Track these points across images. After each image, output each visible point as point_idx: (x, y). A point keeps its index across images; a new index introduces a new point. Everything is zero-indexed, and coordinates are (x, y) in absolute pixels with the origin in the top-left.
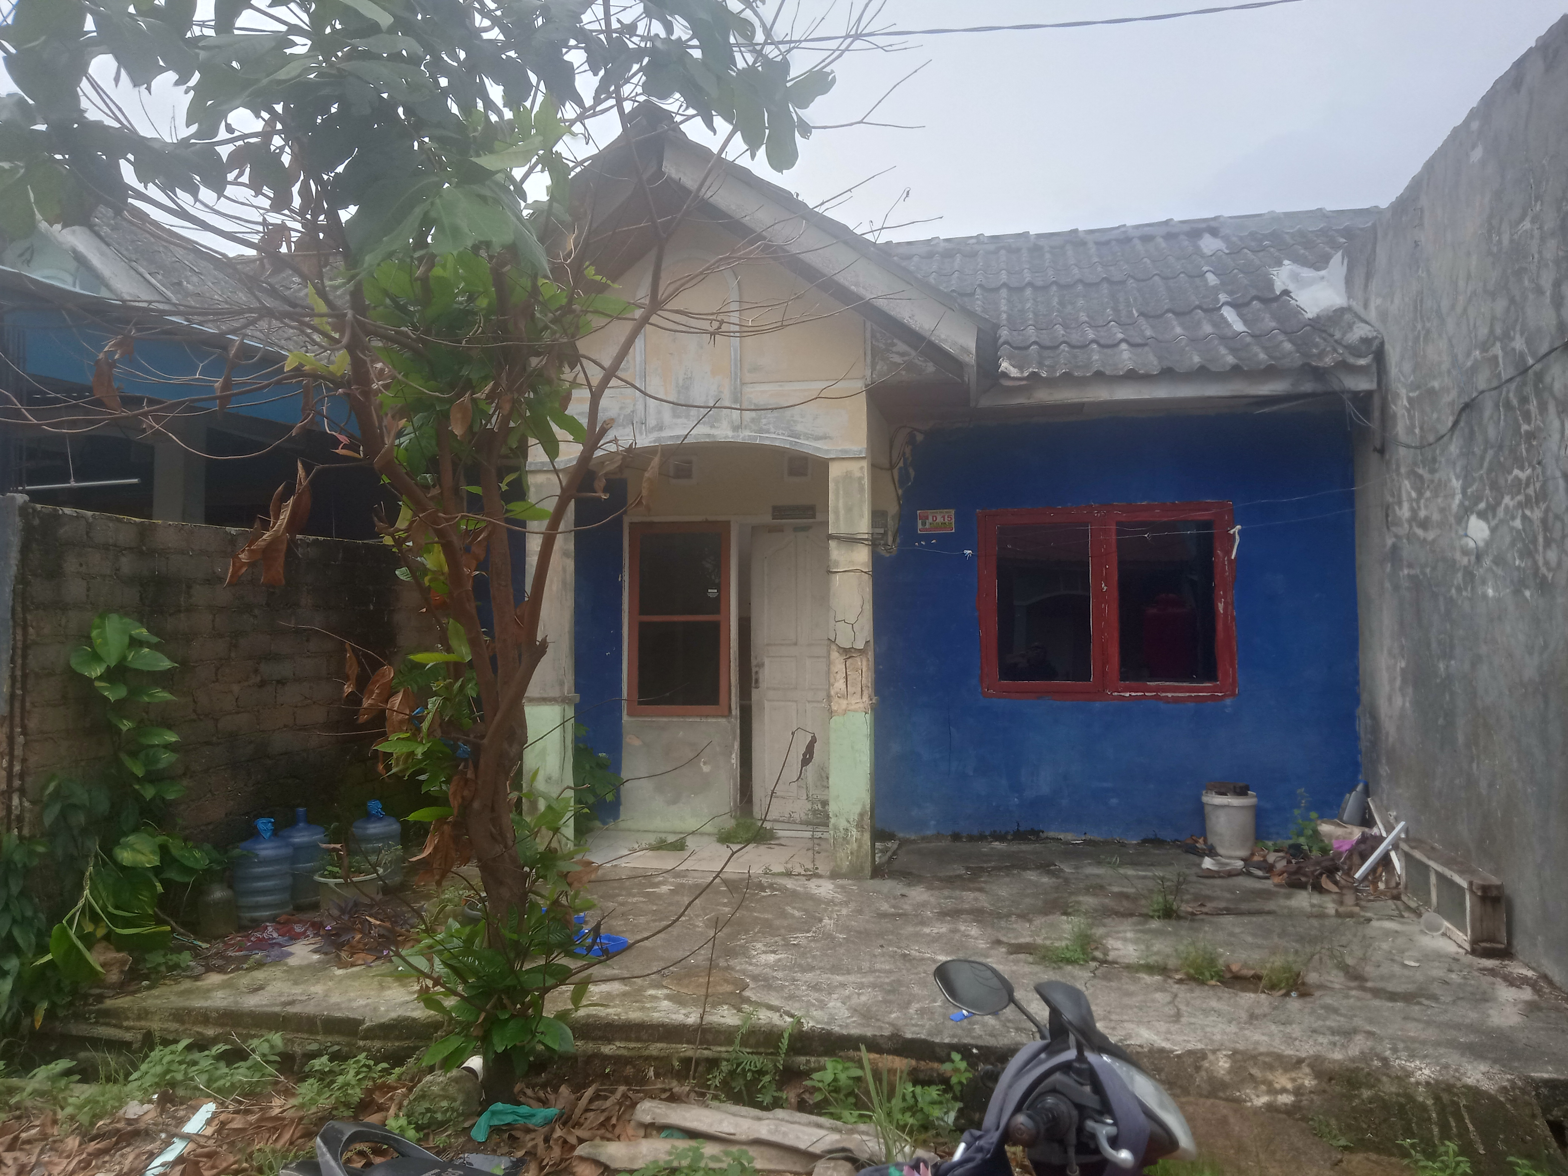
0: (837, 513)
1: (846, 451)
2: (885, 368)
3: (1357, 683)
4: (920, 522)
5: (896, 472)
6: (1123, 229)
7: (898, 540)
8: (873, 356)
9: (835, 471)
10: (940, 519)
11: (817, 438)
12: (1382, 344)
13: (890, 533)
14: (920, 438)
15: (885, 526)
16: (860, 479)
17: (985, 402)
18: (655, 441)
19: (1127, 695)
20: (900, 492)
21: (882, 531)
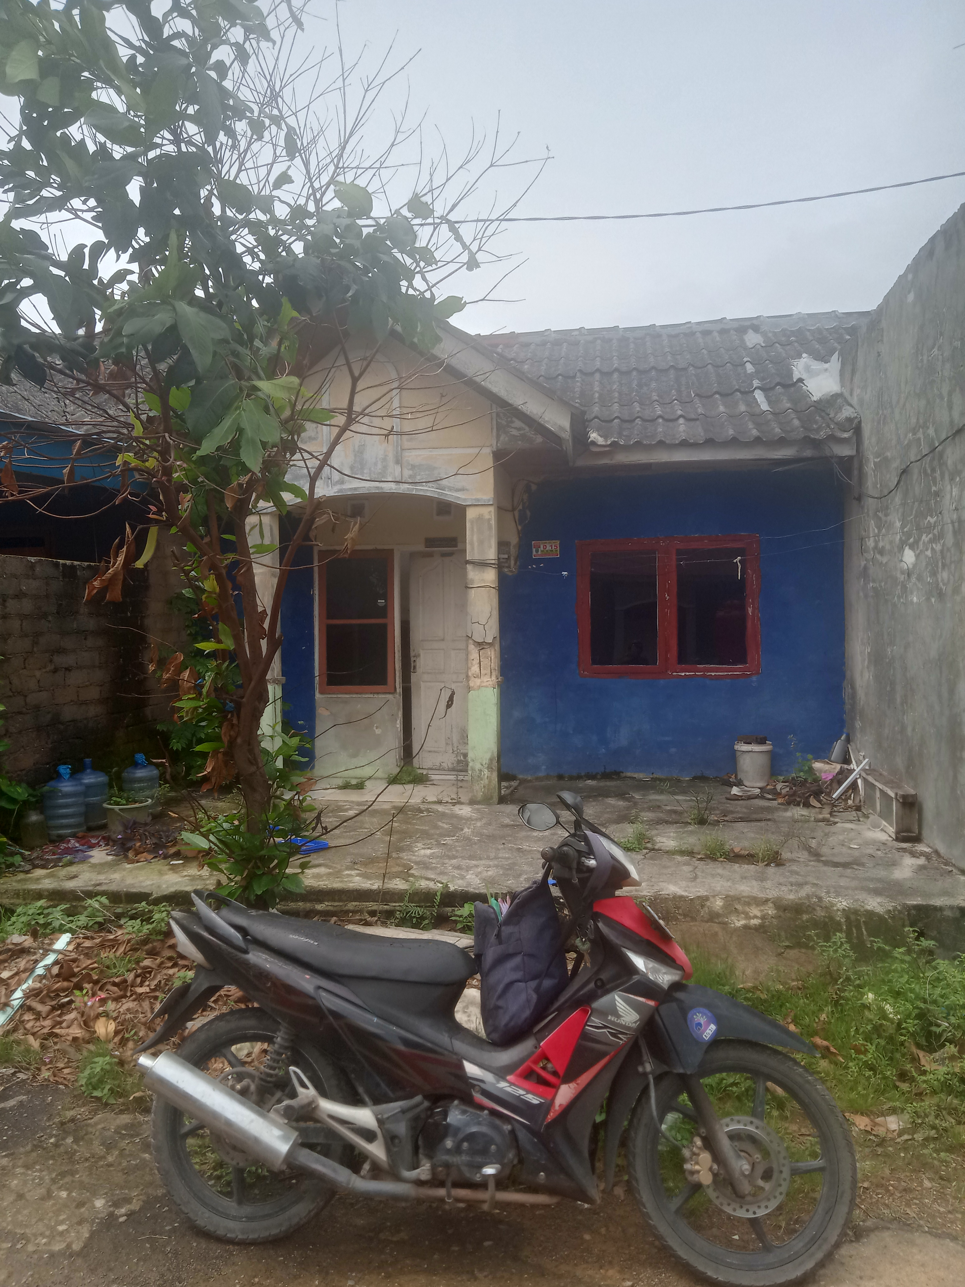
0: (472, 544)
1: (478, 500)
2: (507, 439)
3: (844, 664)
4: (534, 550)
5: (517, 513)
6: (688, 325)
7: (518, 563)
8: (498, 430)
9: (471, 514)
10: (549, 548)
11: (458, 490)
12: (860, 422)
13: (512, 558)
14: (534, 487)
15: (508, 553)
16: (489, 520)
17: (581, 463)
18: (338, 492)
19: (683, 674)
20: (520, 528)
21: (506, 556)
